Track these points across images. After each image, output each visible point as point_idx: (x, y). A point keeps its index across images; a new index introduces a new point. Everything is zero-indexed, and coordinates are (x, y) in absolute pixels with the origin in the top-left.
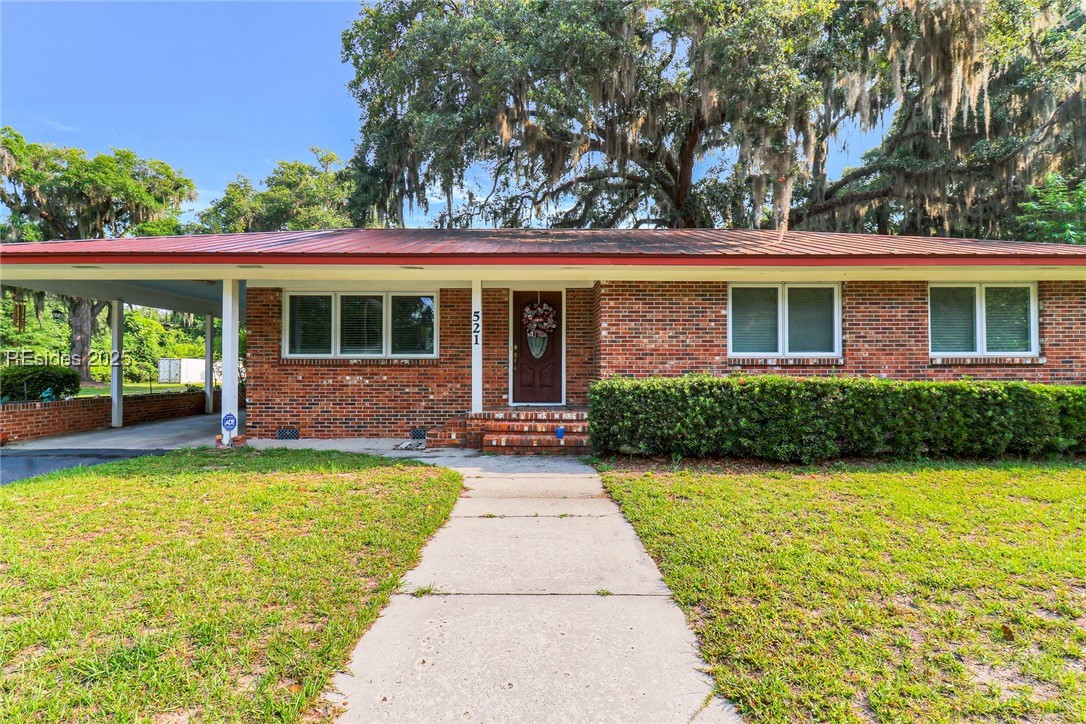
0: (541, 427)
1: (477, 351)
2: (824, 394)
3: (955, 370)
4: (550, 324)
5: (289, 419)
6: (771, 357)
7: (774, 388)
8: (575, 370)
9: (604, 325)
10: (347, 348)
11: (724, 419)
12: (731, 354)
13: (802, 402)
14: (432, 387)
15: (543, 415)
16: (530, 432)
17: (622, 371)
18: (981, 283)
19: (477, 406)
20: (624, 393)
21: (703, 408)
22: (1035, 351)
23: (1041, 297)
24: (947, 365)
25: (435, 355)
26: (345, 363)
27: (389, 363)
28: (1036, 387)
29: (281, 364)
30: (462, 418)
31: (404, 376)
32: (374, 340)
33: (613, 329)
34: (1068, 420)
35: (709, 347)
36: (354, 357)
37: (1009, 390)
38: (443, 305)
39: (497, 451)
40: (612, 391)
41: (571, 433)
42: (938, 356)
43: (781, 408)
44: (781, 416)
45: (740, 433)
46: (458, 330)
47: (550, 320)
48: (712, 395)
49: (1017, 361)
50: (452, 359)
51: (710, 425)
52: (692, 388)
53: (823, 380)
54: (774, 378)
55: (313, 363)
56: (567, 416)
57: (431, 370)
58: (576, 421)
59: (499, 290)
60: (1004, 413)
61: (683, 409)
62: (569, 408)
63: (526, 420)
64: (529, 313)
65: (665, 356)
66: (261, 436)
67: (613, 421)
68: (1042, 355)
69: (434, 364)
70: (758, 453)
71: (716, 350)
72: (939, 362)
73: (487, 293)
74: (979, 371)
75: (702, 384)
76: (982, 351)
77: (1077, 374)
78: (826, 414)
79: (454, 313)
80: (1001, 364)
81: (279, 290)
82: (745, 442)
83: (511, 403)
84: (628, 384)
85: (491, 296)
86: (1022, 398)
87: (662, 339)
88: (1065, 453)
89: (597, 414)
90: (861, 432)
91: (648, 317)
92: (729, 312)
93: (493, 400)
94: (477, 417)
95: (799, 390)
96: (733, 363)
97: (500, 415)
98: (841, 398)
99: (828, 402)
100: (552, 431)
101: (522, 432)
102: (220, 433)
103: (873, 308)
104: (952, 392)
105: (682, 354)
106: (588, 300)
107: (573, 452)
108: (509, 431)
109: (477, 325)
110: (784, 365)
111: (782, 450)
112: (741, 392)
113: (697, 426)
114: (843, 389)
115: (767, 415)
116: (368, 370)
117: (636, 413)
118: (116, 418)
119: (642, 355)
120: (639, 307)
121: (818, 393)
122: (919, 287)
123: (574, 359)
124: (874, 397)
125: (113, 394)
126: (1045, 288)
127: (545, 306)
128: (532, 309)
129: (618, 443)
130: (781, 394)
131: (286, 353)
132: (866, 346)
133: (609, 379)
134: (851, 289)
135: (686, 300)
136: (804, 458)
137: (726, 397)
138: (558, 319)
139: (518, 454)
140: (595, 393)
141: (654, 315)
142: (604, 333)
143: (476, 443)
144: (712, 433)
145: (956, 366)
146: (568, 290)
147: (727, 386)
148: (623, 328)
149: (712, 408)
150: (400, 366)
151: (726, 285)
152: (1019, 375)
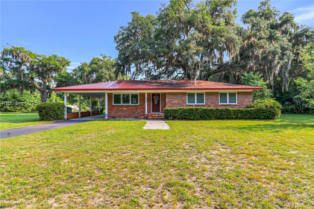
0: (157, 116)
1: (146, 104)
2: (198, 110)
4: (158, 99)
5: (114, 115)
6: (193, 104)
7: (191, 109)
8: (162, 107)
9: (167, 99)
10: (123, 103)
11: (183, 113)
12: (187, 104)
13: (195, 111)
14: (138, 110)
15: (157, 114)
16: (155, 116)
17: (169, 107)
18: (228, 92)
19: (146, 113)
20: (169, 110)
21: (180, 112)
22: (237, 103)
23: (238, 94)
24: (222, 105)
25: (139, 104)
26: (123, 106)
27: (131, 106)
28: (230, 109)
29: (112, 106)
30: (144, 115)
31: (133, 108)
32: (128, 102)
33: (168, 100)
34: (234, 113)
35: (183, 103)
36: (125, 105)
37: (226, 109)
38: (140, 96)
39: (150, 119)
40: (167, 109)
41: (161, 116)
42: (220, 104)
43: (192, 112)
44: (192, 113)
45: (186, 115)
46: (143, 100)
47: (158, 98)
48: (182, 110)
50: (141, 105)
51: (181, 114)
52: (179, 109)
53: (198, 108)
55: (118, 106)
56: (161, 114)
57: (138, 107)
58: (162, 114)
59: (149, 93)
60: (225, 112)
61: (177, 112)
62: (161, 113)
63: (154, 115)
64: (154, 97)
65: (176, 104)
66: (109, 118)
67: (167, 114)
68: (238, 104)
69: (138, 106)
70: (188, 118)
71: (185, 103)
72: (220, 105)
73: (148, 93)
74: (227, 106)
75: (180, 108)
76: (228, 103)
77: (243, 107)
78: (198, 112)
79: (142, 97)
80: (231, 105)
81: (112, 93)
82: (186, 117)
83: (151, 112)
84: (169, 108)
85: (148, 94)
86: (227, 110)
87: (176, 101)
88: (235, 118)
89: (165, 113)
90: (203, 115)
91: (174, 98)
92: (187, 97)
93: (149, 112)
94: (146, 114)
95: (194, 109)
96: (187, 105)
97: (150, 114)
98: (200, 110)
100: (159, 116)
101: (154, 116)
102: (105, 117)
103: (210, 96)
104: (217, 109)
106: (164, 95)
107: (162, 119)
108: (151, 116)
109: (146, 99)
110: (196, 105)
111: (192, 118)
112: (186, 110)
113: (180, 114)
114: (201, 109)
115: (190, 113)
116: (127, 107)
117: (171, 113)
119: (173, 104)
120: (172, 96)
121: (197, 110)
122: (218, 93)
123: (162, 105)
124: (205, 110)
126: (238, 93)
127: (157, 96)
128: (155, 96)
129: (168, 117)
130: (191, 110)
131: (113, 104)
132: (209, 103)
133: (167, 108)
134: (206, 93)
135: (180, 95)
136: (195, 119)
137: (184, 110)
138: (159, 98)
139: (153, 120)
140: (165, 110)
141: (175, 98)
142: (167, 101)
143: (147, 118)
144: (182, 115)
146: (161, 93)
147: (184, 109)
148: (170, 100)
149: (182, 112)
150: (133, 106)
151: (186, 93)
152: (234, 107)
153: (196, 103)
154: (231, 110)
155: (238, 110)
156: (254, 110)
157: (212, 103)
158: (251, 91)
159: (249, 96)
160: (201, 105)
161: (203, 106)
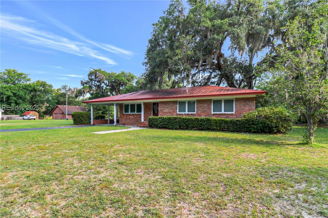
3: (216, 116)
6: (183, 113)
7: (169, 118)
9: (159, 108)
12: (178, 113)
13: (173, 120)
18: (223, 99)
20: (151, 118)
21: (160, 121)
22: (234, 112)
23: (235, 101)
24: (214, 115)
26: (130, 114)
31: (138, 116)
32: (134, 111)
35: (174, 112)
36: (132, 113)
42: (212, 112)
46: (145, 109)
48: (162, 119)
49: (228, 114)
54: (184, 117)
55: (127, 114)
64: (154, 106)
66: (121, 125)
72: (212, 114)
74: (221, 116)
76: (223, 112)
77: (242, 117)
80: (225, 114)
81: (123, 104)
82: (165, 126)
85: (149, 104)
86: (208, 120)
87: (167, 110)
88: (219, 130)
91: (165, 107)
92: (178, 106)
94: (142, 122)
97: (145, 122)
99: (177, 120)
103: (201, 104)
105: (170, 113)
108: (144, 124)
109: (142, 109)
110: (186, 115)
111: (170, 127)
116: (133, 115)
117: (152, 121)
118: (109, 122)
119: (164, 113)
122: (210, 100)
125: (108, 119)
126: (236, 99)
131: (124, 113)
132: (200, 111)
134: (198, 101)
135: (171, 104)
136: (174, 128)
145: (216, 115)
148: (161, 109)
151: (177, 101)
152: (229, 117)
153: (187, 112)
154: (212, 120)
155: (220, 120)
156: (242, 120)
157: (203, 112)
158: (254, 96)
159: (250, 103)
160: (191, 114)
161: (193, 115)
